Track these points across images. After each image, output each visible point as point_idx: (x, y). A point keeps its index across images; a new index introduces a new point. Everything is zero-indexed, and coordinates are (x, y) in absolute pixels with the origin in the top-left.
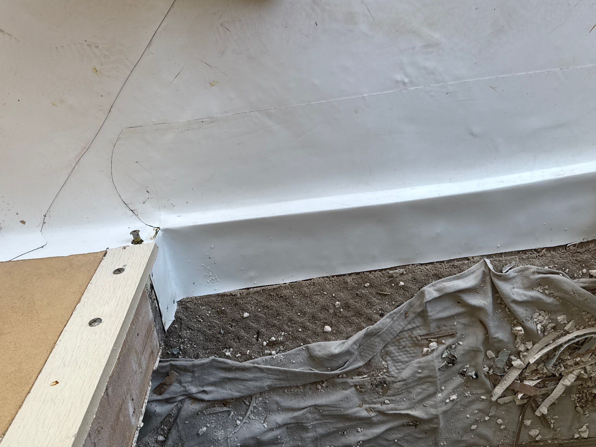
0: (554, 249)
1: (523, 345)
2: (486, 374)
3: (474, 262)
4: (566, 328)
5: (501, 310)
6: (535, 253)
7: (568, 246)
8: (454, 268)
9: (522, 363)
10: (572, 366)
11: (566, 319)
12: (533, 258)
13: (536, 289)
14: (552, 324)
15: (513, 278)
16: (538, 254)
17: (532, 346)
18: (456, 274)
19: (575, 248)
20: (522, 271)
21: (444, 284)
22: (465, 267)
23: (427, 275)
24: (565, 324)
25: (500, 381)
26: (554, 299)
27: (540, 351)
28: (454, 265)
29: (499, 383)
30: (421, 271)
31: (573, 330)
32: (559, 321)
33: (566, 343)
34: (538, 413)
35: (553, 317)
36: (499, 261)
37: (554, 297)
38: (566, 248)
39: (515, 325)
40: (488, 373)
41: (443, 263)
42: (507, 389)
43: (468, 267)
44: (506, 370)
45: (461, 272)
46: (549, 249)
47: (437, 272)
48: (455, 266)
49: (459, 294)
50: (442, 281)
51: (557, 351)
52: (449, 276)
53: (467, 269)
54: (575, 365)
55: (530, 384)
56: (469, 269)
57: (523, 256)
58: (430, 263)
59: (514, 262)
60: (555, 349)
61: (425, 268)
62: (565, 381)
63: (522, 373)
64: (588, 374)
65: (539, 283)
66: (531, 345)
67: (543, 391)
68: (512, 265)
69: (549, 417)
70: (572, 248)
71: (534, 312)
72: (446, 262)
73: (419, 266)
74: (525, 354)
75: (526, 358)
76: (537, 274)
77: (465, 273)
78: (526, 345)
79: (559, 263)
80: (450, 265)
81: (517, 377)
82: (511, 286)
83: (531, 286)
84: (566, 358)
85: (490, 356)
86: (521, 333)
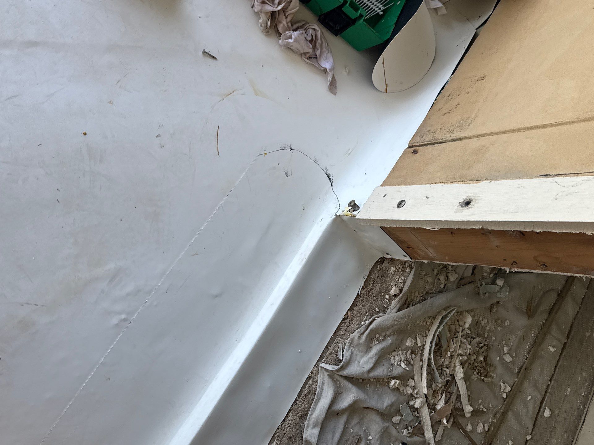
0: (354, 305)
1: (408, 388)
2: (409, 435)
3: (316, 375)
4: (419, 344)
5: (368, 385)
6: (346, 321)
7: (359, 294)
8: (308, 397)
9: (421, 399)
10: (450, 362)
11: (413, 340)
12: (348, 327)
13: (373, 345)
14: (408, 352)
15: (351, 356)
16: (348, 320)
17: (414, 381)
18: (314, 399)
19: (365, 290)
20: (351, 344)
21: (313, 416)
22: (314, 386)
23: (296, 424)
24: (416, 343)
25: (422, 428)
26: (391, 337)
27: (421, 378)
28: (305, 394)
29: (423, 430)
30: (289, 427)
31: (425, 341)
32: (410, 346)
33: (430, 354)
34: (468, 415)
35: (403, 347)
36: (330, 354)
37: (389, 336)
38: (360, 296)
39: (389, 383)
40: (409, 433)
41: (297, 400)
42: (432, 426)
43: (316, 383)
44: (417, 415)
45: (316, 394)
46: (351, 309)
47: (299, 413)
48: (307, 394)
49: (331, 410)
50: (310, 416)
51: (431, 365)
52: (310, 406)
53: (317, 385)
54: (451, 359)
55: (442, 406)
56: (318, 385)
57: (341, 333)
58: (288, 412)
59: (340, 344)
60: (429, 365)
61: (289, 420)
62: (458, 376)
63: (428, 405)
64: (465, 355)
65: (371, 339)
66: (412, 381)
67: (454, 397)
68: (341, 348)
69: (476, 407)
70: (363, 292)
71: (390, 359)
72: (298, 398)
73: (283, 423)
74: (416, 391)
75: (420, 393)
76: (362, 336)
77: (318, 392)
78: (409, 385)
79: (367, 311)
80: (303, 397)
81: (429, 411)
82: (356, 362)
83: (368, 347)
84: (441, 363)
85: (397, 421)
86: (397, 383)
